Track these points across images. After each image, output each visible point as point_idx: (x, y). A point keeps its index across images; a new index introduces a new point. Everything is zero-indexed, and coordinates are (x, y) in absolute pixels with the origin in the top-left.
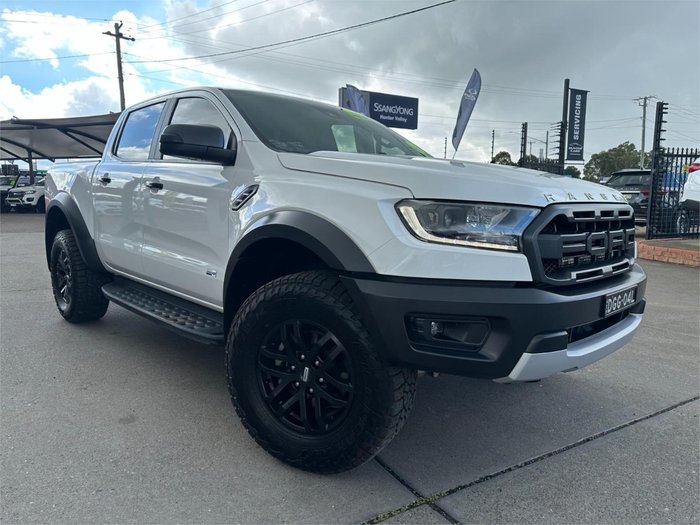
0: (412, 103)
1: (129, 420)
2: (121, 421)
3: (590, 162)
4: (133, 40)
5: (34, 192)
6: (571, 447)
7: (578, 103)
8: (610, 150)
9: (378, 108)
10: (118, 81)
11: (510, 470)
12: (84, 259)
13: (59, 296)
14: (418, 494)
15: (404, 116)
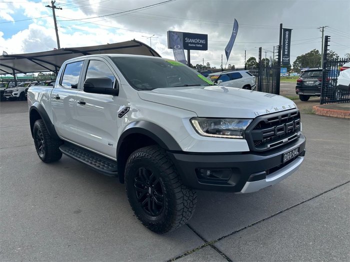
0: (205, 37)
1: (78, 212)
2: (75, 212)
3: (296, 61)
4: (61, 9)
5: (18, 90)
6: (273, 216)
7: (287, 36)
8: (306, 54)
9: (188, 40)
10: (55, 30)
11: (246, 228)
12: (49, 133)
13: (38, 150)
14: (205, 241)
15: (201, 44)
